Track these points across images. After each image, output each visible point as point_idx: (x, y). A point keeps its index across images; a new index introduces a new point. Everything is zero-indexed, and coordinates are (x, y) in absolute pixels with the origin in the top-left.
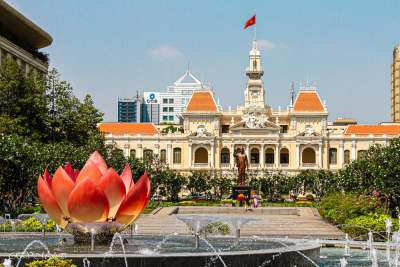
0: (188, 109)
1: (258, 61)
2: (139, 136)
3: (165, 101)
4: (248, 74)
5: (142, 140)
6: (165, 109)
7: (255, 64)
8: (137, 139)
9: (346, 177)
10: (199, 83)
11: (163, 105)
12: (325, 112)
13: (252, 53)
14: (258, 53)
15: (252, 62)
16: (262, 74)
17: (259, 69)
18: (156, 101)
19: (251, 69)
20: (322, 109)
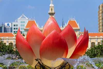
0: (26, 27)
1: (53, 8)
2: (7, 38)
3: (14, 25)
4: (49, 14)
5: (8, 39)
6: (14, 29)
7: (52, 10)
8: (6, 39)
9: (92, 52)
10: (27, 19)
11: (13, 27)
12: (79, 28)
13: (51, 5)
14: (53, 5)
15: (50, 9)
16: (54, 13)
17: (53, 12)
18: (10, 26)
19: (50, 11)
20: (77, 27)
